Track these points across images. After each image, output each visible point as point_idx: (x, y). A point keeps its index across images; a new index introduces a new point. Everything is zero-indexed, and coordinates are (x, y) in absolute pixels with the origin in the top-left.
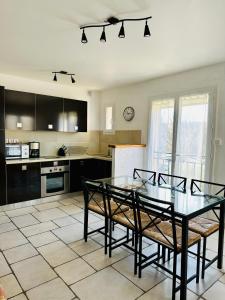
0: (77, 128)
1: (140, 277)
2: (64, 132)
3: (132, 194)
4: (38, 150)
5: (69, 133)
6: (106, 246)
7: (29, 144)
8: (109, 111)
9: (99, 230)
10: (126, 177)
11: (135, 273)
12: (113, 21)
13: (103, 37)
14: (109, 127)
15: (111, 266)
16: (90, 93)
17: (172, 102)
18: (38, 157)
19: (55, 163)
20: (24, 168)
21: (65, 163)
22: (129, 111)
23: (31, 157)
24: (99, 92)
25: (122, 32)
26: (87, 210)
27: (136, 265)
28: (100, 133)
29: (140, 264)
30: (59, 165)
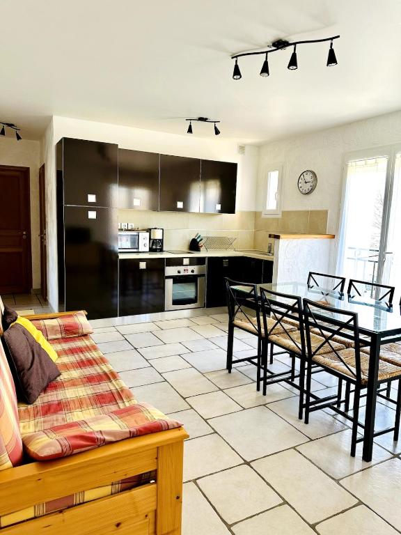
0: (219, 207)
1: (307, 422)
2: (199, 214)
3: (299, 302)
4: (162, 241)
5: (206, 215)
6: (259, 379)
7: (149, 230)
8: (274, 177)
9: (249, 359)
10: (296, 284)
11: (300, 417)
12: (280, 44)
13: (265, 69)
14: (272, 205)
15: (264, 405)
16: (242, 148)
17: (383, 162)
18: (161, 250)
19: (186, 261)
20: (143, 265)
21: (200, 261)
22: (308, 177)
23: (152, 250)
24: (259, 147)
25: (293, 62)
26: (232, 327)
27: (301, 406)
28: (256, 215)
29: (308, 405)
30: (191, 264)
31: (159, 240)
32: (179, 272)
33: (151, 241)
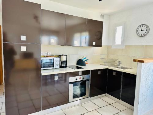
0: (94, 43)
7: (59, 56)
18: (66, 67)
23: (61, 67)
30: (82, 74)
31: (65, 61)
32: (76, 79)
33: (61, 62)
